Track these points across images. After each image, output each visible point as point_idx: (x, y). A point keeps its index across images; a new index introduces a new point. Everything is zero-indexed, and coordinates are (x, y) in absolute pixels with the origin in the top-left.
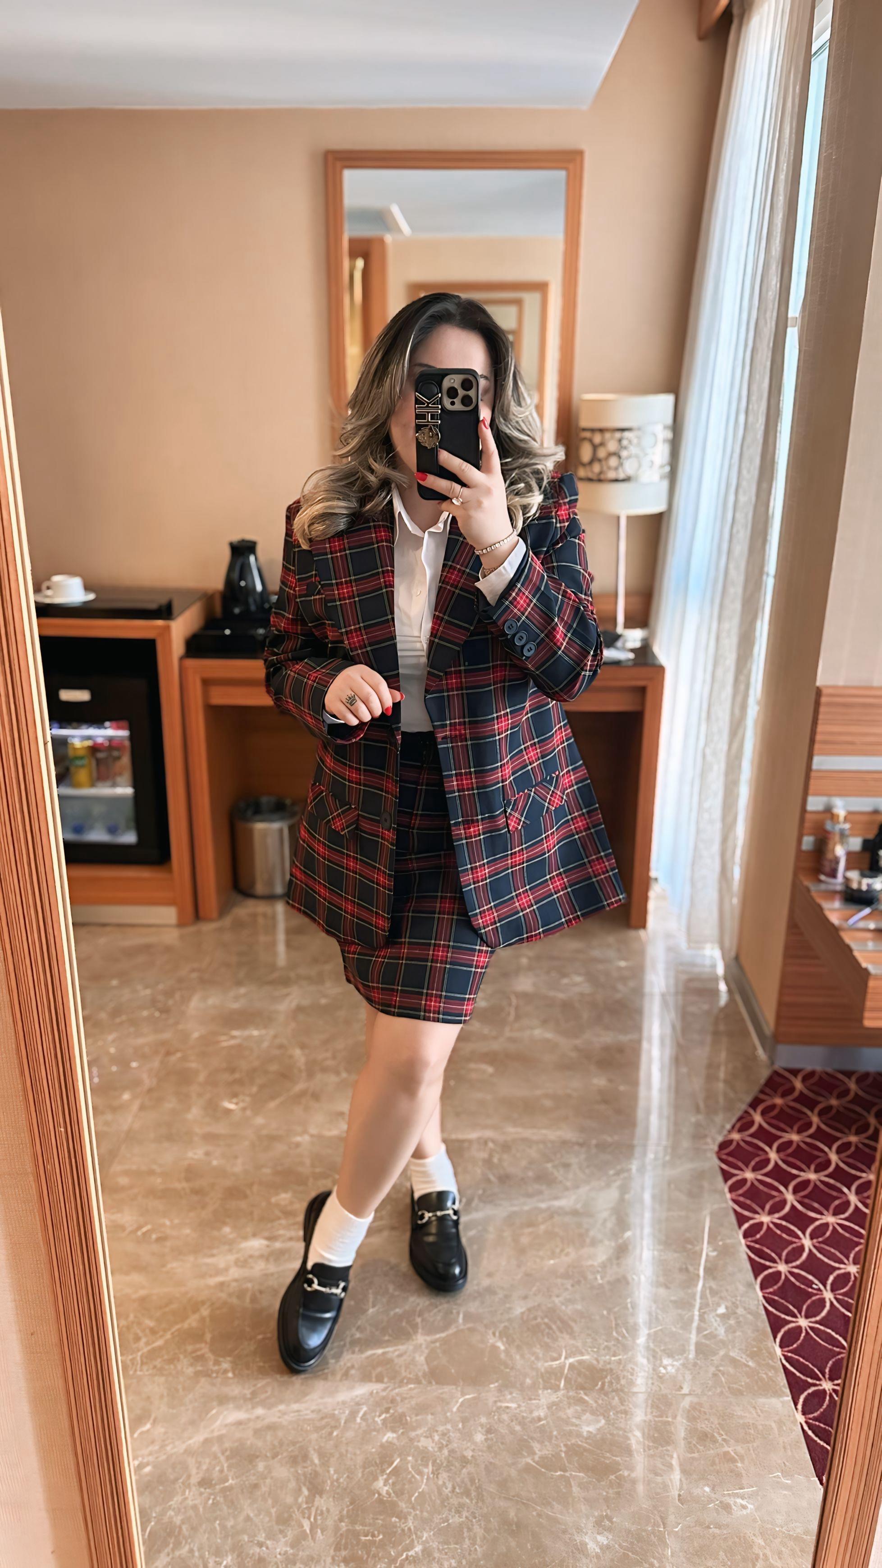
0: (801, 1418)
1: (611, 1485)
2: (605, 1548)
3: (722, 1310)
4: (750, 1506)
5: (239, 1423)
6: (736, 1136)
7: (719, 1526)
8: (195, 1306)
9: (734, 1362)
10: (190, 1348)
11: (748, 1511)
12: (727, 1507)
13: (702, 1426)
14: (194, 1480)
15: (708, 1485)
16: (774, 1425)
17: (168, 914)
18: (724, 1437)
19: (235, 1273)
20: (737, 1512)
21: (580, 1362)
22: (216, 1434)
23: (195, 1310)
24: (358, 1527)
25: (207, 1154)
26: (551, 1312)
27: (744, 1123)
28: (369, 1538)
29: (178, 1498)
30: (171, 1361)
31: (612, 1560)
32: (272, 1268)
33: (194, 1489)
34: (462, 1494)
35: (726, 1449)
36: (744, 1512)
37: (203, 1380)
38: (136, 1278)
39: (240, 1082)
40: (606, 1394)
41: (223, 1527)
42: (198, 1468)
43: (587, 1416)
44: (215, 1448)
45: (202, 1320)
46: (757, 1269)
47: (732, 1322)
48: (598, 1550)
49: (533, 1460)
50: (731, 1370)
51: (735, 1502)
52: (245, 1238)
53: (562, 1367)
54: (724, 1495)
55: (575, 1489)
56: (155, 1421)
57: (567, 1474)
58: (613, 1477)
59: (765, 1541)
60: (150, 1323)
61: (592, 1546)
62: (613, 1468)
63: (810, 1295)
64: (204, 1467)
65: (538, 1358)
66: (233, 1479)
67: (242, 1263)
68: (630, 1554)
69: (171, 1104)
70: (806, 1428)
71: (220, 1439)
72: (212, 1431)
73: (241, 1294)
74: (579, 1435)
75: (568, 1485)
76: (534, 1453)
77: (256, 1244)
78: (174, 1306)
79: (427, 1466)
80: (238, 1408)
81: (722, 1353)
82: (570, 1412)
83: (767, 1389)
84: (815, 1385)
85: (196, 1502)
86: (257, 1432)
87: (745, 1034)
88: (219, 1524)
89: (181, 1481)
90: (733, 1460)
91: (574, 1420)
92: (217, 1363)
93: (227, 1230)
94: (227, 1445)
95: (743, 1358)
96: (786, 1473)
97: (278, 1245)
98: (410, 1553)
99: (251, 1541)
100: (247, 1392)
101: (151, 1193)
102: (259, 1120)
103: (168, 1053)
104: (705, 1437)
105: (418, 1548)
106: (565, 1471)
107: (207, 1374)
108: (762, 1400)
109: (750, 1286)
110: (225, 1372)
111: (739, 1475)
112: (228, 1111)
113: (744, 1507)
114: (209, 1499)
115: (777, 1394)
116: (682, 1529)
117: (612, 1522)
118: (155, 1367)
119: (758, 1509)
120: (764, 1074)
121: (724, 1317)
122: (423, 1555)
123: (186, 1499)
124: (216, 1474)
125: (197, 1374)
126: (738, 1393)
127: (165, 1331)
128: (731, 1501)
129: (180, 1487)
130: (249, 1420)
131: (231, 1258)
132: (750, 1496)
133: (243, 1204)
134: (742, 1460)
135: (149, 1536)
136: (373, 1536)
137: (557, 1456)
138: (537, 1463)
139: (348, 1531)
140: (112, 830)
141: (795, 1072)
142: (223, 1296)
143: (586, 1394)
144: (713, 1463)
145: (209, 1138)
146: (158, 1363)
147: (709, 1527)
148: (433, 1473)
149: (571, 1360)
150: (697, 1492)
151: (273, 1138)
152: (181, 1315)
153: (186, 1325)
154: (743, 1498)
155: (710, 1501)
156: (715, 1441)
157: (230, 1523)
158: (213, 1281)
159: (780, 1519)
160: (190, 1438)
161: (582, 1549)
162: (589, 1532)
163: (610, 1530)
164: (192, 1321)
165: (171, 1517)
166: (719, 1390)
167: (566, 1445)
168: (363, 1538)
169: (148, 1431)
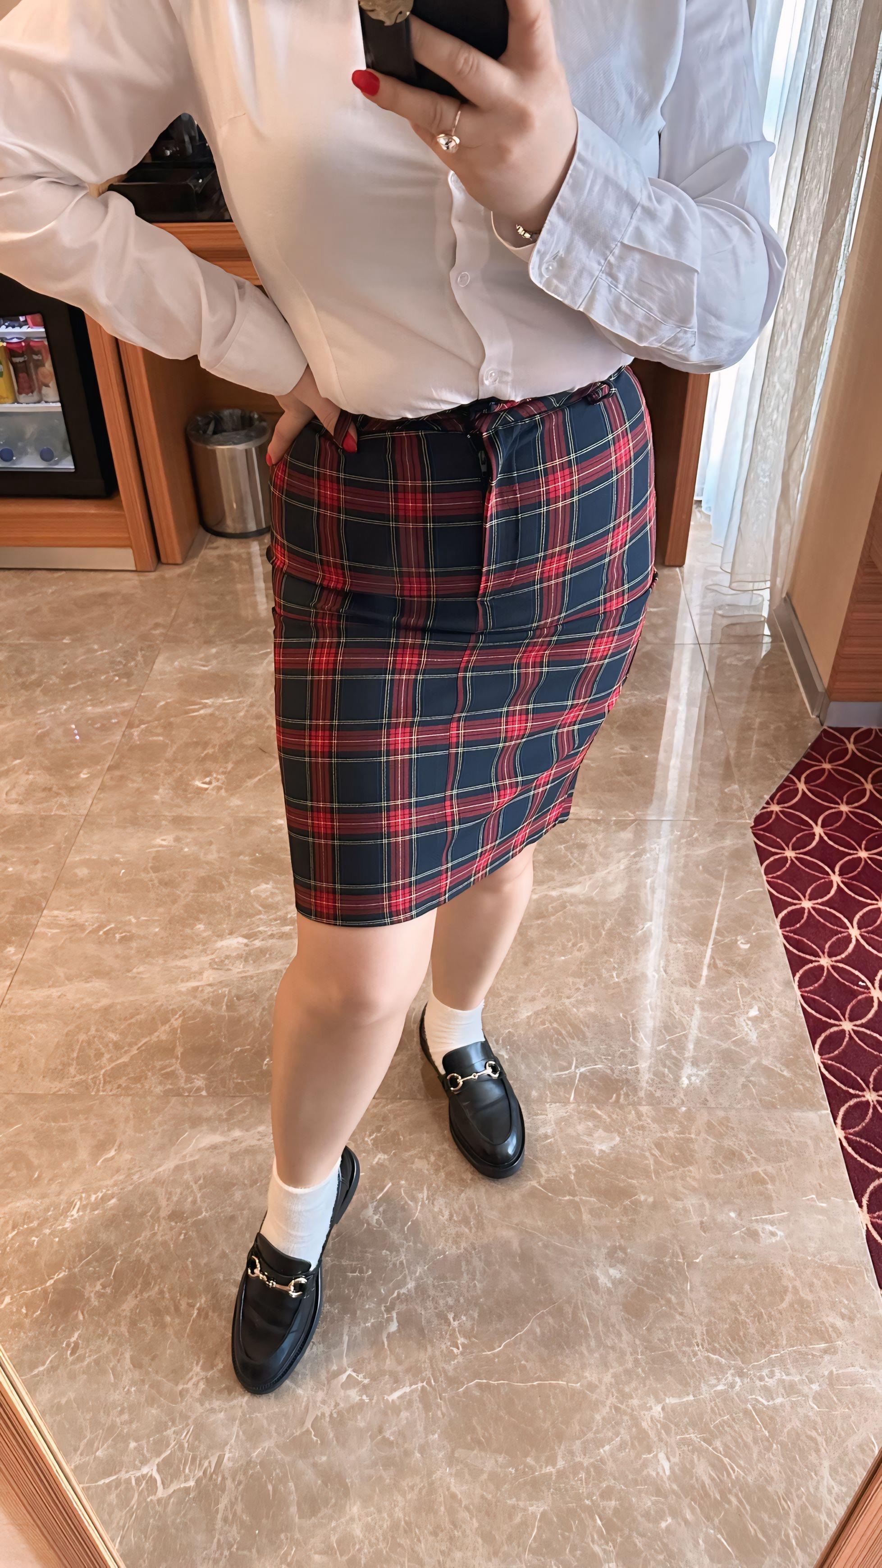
0: (840, 1133)
1: (625, 1211)
2: (617, 1283)
3: (754, 1012)
4: (780, 1233)
5: (214, 1147)
6: (775, 808)
7: (744, 1256)
8: (164, 1016)
9: (768, 1072)
10: (158, 1064)
11: (778, 1238)
12: (753, 1235)
13: (729, 1143)
14: (164, 1213)
15: (734, 1211)
16: (809, 1142)
17: (125, 558)
18: (754, 1155)
19: (210, 976)
20: (766, 1240)
21: (593, 1072)
22: (189, 1160)
23: (165, 1021)
24: (345, 1262)
25: (177, 839)
26: (561, 1016)
27: (785, 793)
28: (357, 1274)
29: (147, 1233)
30: (138, 1079)
31: (626, 1296)
32: (251, 970)
33: (163, 1222)
34: (460, 1222)
35: (755, 1169)
36: (774, 1240)
37: (174, 1100)
38: (98, 984)
39: (213, 758)
40: (621, 1107)
41: (196, 1265)
42: (168, 1199)
43: (600, 1133)
44: (187, 1176)
45: (173, 1031)
46: (795, 964)
47: (766, 1026)
48: (610, 1285)
49: (539, 1182)
50: (764, 1081)
51: (763, 1229)
52: (221, 936)
53: (572, 1078)
54: (751, 1221)
55: (586, 1217)
56: (119, 1149)
57: (577, 1199)
58: (627, 1202)
59: (796, 1271)
60: (113, 1036)
61: (603, 1280)
62: (626, 1193)
63: (855, 994)
64: (175, 1199)
65: (545, 1068)
66: (207, 1211)
67: (219, 965)
68: (645, 1289)
69: (136, 783)
70: (845, 1144)
71: (193, 1165)
72: (185, 1156)
73: (216, 1001)
74: (591, 1154)
75: (578, 1209)
76: (540, 1176)
77: (234, 943)
78: (142, 1017)
79: (421, 1191)
80: (213, 1130)
81: (753, 1061)
82: (581, 1128)
83: (804, 1102)
84: (858, 1096)
85: (167, 1237)
86: (233, 1157)
87: (792, 689)
88: (191, 1262)
89: (149, 1214)
90: (763, 1182)
91: (585, 1138)
92: (189, 1080)
93: (200, 927)
94: (200, 1172)
95: (778, 1067)
96: (821, 1196)
97: (258, 943)
98: (403, 1291)
99: (227, 1281)
100: (223, 1113)
101: (115, 884)
102: (235, 802)
103: (130, 726)
104: (732, 1156)
105: (411, 1285)
106: (574, 1195)
107: (178, 1093)
108: (797, 1114)
109: (788, 984)
110: (199, 1089)
111: (768, 1198)
112: (200, 791)
113: (773, 1234)
114: (180, 1234)
115: (814, 1106)
116: (703, 1261)
117: (626, 1254)
118: (119, 1086)
119: (789, 1236)
120: (812, 734)
121: (756, 1020)
122: (416, 1293)
123: (155, 1234)
124: (188, 1205)
125: (167, 1093)
126: (770, 1106)
127: (130, 1045)
128: (758, 1227)
129: (149, 1222)
130: (225, 1144)
131: (206, 959)
132: (781, 1221)
133: (218, 897)
134: (773, 1179)
135: (114, 1276)
136: (361, 1272)
137: (565, 1178)
138: (543, 1186)
139: (333, 1266)
140: (46, 455)
141: (847, 732)
142: (197, 1003)
143: (599, 1108)
144: (741, 1186)
145: (180, 822)
146: (123, 1081)
147: (733, 1258)
148: (428, 1198)
149: (583, 1070)
150: (720, 1218)
151: (250, 821)
152: (150, 1026)
153: (154, 1038)
154: (772, 1223)
155: (736, 1227)
156: (742, 1160)
157: (203, 1261)
158: (185, 987)
159: (812, 1246)
160: (159, 1166)
161: (593, 1283)
162: (601, 1264)
163: (623, 1262)
164: (162, 1034)
165: (139, 1255)
166: (749, 1103)
167: (575, 1166)
168: (350, 1275)
169: (113, 1158)
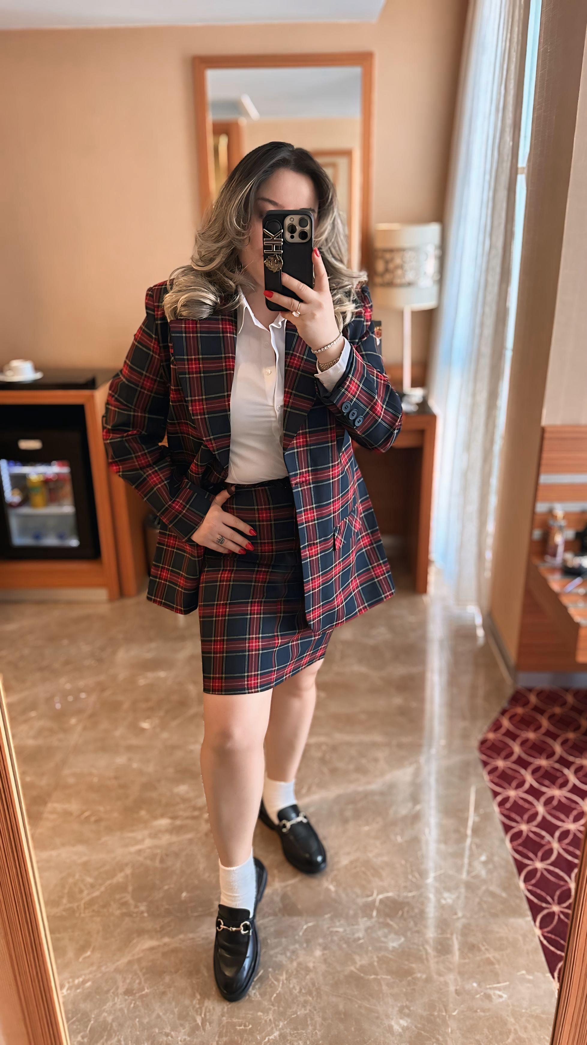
0: (538, 932)
1: (409, 984)
2: (405, 1029)
3: (483, 858)
4: (505, 996)
5: (152, 949)
6: (491, 736)
7: (483, 1010)
8: (121, 867)
9: (493, 894)
10: (118, 896)
11: (504, 999)
12: (488, 997)
13: (471, 939)
14: (121, 990)
15: (476, 982)
16: (520, 938)
17: (101, 594)
18: (487, 947)
19: (148, 842)
20: (496, 1001)
21: (387, 898)
22: (136, 957)
23: (122, 870)
24: (235, 1020)
25: (130, 759)
26: (367, 863)
27: (496, 726)
28: (242, 1027)
29: (110, 1004)
30: (104, 906)
31: (411, 1037)
32: (174, 839)
33: (120, 996)
34: (306, 993)
35: (488, 955)
36: (501, 1000)
37: (127, 919)
38: (80, 848)
39: (152, 709)
40: (405, 920)
41: (141, 1023)
42: (124, 982)
43: (392, 936)
44: (136, 967)
45: (126, 876)
46: (507, 828)
47: (491, 866)
48: (400, 1030)
49: (355, 968)
50: (490, 900)
51: (494, 994)
52: (155, 818)
53: (374, 901)
54: (487, 989)
55: (385, 988)
56: (93, 950)
57: (379, 977)
58: (410, 978)
59: (515, 1019)
60: (89, 880)
61: (396, 1028)
62: (409, 972)
63: (542, 846)
64: (128, 981)
65: (357, 896)
66: (148, 989)
67: (154, 835)
68: (423, 1032)
69: (104, 725)
70: (542, 939)
71: (139, 960)
72: (133, 955)
73: (153, 857)
74: (386, 949)
75: (379, 984)
76: (355, 963)
77: (164, 822)
78: (107, 867)
79: (281, 975)
80: (151, 938)
81: (484, 888)
82: (380, 933)
83: (516, 912)
84: (547, 908)
85: (123, 1006)
86: (164, 954)
87: (496, 665)
88: (138, 1021)
89: (112, 991)
90: (492, 963)
91: (383, 939)
92: (136, 907)
93: (143, 813)
94: (144, 964)
95: (498, 891)
96: (529, 972)
97: (178, 822)
98: (271, 1038)
99: (161, 1033)
100: (158, 927)
101: (91, 788)
102: (165, 735)
103: (103, 690)
104: (473, 948)
105: (276, 1034)
106: (376, 974)
107: (129, 915)
108: (512, 920)
109: (503, 841)
110: (142, 912)
111: (497, 974)
112: (143, 730)
113: (500, 997)
114: (131, 1003)
115: (522, 915)
116: (458, 1014)
117: (410, 1010)
118: (93, 911)
119: (510, 998)
121: (485, 863)
122: (280, 1039)
123: (115, 1004)
124: (136, 986)
125: (124, 915)
126: (495, 915)
127: (101, 885)
128: (491, 992)
129: (111, 996)
130: (159, 946)
131: (146, 832)
132: (505, 989)
133: (154, 795)
134: (498, 962)
135: (90, 1031)
136: (245, 1026)
137: (371, 965)
138: (358, 970)
139: (228, 1023)
140: (61, 537)
141: (530, 690)
142: (141, 859)
143: (391, 920)
144: (479, 966)
145: (130, 748)
146: (96, 907)
147: (476, 1011)
148: (286, 979)
149: (381, 896)
150: (468, 987)
151: (174, 747)
152: (112, 874)
153: (115, 880)
154: (499, 989)
155: (477, 993)
156: (479, 950)
157: (146, 1021)
158: (133, 849)
159: (525, 1004)
160: (118, 961)
161: (390, 1029)
162: (395, 1017)
163: (408, 1016)
164: (120, 878)
165: (105, 1018)
166: (482, 914)
167: (378, 957)
168: (238, 1028)
169: (89, 957)
